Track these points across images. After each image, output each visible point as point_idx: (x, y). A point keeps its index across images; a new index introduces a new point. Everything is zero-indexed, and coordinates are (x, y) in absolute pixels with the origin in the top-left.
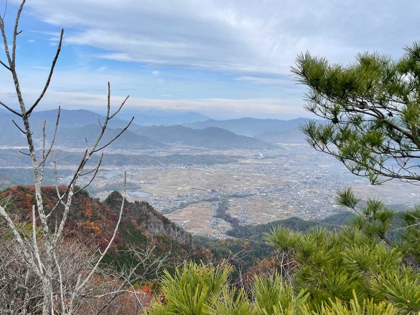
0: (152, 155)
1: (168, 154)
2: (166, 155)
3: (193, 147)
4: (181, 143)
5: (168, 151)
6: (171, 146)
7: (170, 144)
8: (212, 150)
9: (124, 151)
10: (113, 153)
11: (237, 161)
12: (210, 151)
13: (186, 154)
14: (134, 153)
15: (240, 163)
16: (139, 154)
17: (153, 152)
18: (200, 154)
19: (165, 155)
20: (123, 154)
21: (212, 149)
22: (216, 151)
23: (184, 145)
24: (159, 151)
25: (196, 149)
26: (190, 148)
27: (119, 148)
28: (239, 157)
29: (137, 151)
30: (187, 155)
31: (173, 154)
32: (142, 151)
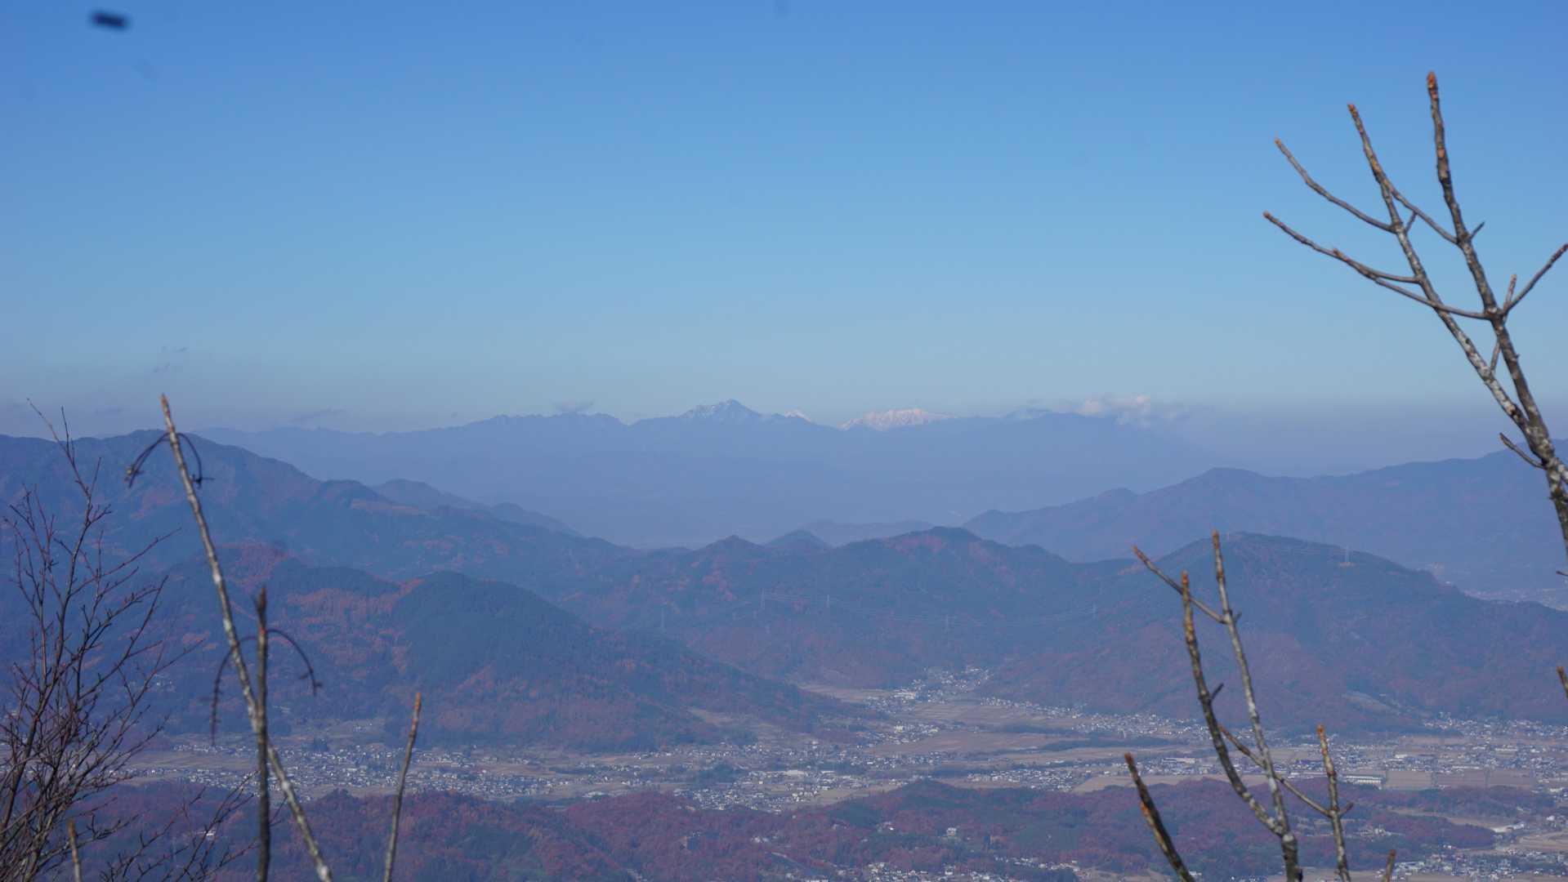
0: (723, 799)
1: (854, 786)
2: (841, 794)
3: (1075, 719)
4: (963, 683)
5: (854, 761)
6: (881, 716)
7: (871, 697)
9: (487, 763)
11: (1489, 840)
13: (1012, 780)
14: (566, 787)
15: (1514, 862)
16: (620, 788)
17: (725, 774)
19: (829, 790)
20: (475, 789)
21: (1248, 734)
23: (999, 703)
24: (777, 764)
25: (1099, 740)
26: (1046, 731)
27: (450, 740)
28: (1503, 801)
29: (589, 760)
31: (893, 784)
32: (640, 761)
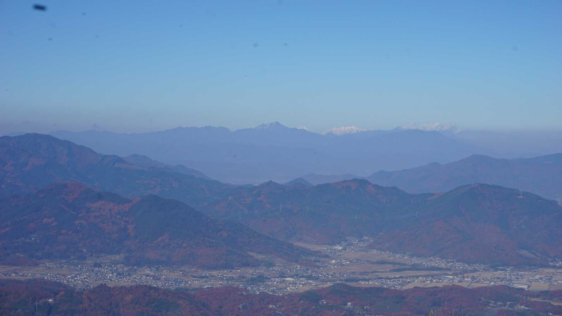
0: (259, 290)
1: (312, 285)
2: (307, 288)
3: (406, 259)
4: (361, 244)
5: (314, 275)
6: (327, 256)
7: (324, 248)
8: (475, 271)
9: (165, 273)
10: (126, 282)
12: (466, 271)
13: (377, 284)
14: (197, 284)
16: (218, 284)
17: (261, 279)
18: (429, 284)
19: (301, 287)
20: (160, 284)
21: (476, 266)
22: (488, 275)
23: (375, 252)
24: (282, 275)
25: (415, 268)
26: (394, 264)
27: (150, 263)
29: (207, 273)
30: (380, 290)
31: (329, 284)
32: (227, 274)
